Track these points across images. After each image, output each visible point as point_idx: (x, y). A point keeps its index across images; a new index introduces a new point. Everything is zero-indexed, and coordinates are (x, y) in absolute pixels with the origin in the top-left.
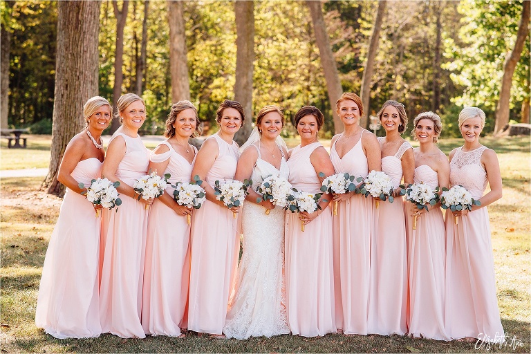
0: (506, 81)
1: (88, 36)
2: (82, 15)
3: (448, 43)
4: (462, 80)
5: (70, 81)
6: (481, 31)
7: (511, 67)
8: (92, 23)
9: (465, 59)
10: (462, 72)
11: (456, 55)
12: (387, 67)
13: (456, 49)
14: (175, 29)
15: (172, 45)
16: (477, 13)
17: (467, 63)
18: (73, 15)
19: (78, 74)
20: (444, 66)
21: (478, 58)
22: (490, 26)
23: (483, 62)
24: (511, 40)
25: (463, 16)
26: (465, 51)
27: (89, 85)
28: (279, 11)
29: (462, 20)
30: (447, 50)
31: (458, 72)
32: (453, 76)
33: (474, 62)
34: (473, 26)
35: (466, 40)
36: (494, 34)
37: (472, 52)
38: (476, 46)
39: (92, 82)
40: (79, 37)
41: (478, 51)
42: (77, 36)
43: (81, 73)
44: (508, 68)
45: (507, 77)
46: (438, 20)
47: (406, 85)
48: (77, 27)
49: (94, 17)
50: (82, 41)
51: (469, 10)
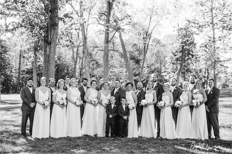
0: (178, 78)
3: (163, 68)
4: (167, 78)
6: (171, 65)
7: (179, 74)
9: (167, 72)
11: (165, 71)
12: (147, 75)
13: (165, 70)
14: (86, 65)
15: (85, 69)
16: (170, 60)
20: (162, 74)
21: (171, 72)
22: (174, 64)
23: (172, 73)
24: (179, 67)
26: (167, 70)
28: (118, 61)
29: (167, 62)
30: (162, 70)
31: (166, 76)
32: (165, 77)
34: (169, 63)
35: (168, 67)
36: (175, 66)
37: (169, 70)
38: (170, 69)
41: (171, 70)
44: (178, 74)
45: (178, 77)
46: (161, 62)
50: (50, 66)
51: (168, 59)
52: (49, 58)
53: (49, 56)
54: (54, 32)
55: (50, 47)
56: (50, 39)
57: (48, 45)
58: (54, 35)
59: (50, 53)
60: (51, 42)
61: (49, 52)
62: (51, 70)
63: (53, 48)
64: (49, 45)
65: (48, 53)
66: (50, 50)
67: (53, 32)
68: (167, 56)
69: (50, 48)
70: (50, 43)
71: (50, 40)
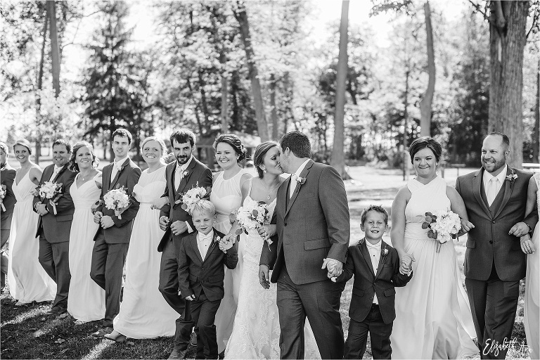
1: (510, 90)
2: (505, 73)
5: (496, 126)
8: (514, 79)
18: (498, 74)
19: (502, 120)
27: (512, 129)
39: (514, 127)
40: (503, 90)
42: (501, 90)
43: (504, 119)
48: (500, 83)
49: (516, 74)
50: (505, 94)
52: (501, 72)
57: (500, 36)
58: (515, 6)
61: (502, 57)
62: (510, 105)
63: (514, 42)
64: (502, 34)
66: (504, 50)
70: (505, 30)
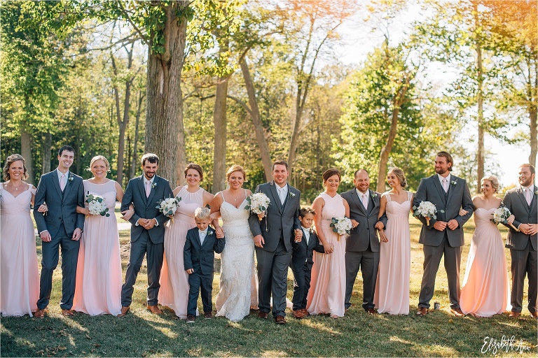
3: (334, 141)
4: (342, 165)
6: (354, 134)
9: (345, 152)
10: (343, 160)
11: (339, 149)
13: (339, 145)
16: (352, 123)
17: (346, 154)
20: (331, 156)
21: (353, 151)
22: (360, 131)
23: (356, 153)
25: (342, 125)
26: (344, 147)
29: (342, 128)
30: (334, 146)
31: (340, 160)
32: (337, 162)
33: (350, 153)
34: (349, 130)
35: (346, 139)
37: (349, 147)
38: (352, 143)
41: (353, 146)
47: (302, 169)
50: (167, 126)
51: (346, 121)
52: (164, 105)
53: (164, 99)
54: (178, 34)
55: (167, 73)
56: (168, 53)
57: (163, 69)
58: (177, 42)
59: (167, 90)
60: (170, 60)
61: (163, 89)
63: (175, 76)
64: (166, 68)
65: (161, 92)
66: (166, 84)
67: (176, 33)
68: (342, 113)
69: (167, 79)
70: (169, 64)
71: (169, 55)
